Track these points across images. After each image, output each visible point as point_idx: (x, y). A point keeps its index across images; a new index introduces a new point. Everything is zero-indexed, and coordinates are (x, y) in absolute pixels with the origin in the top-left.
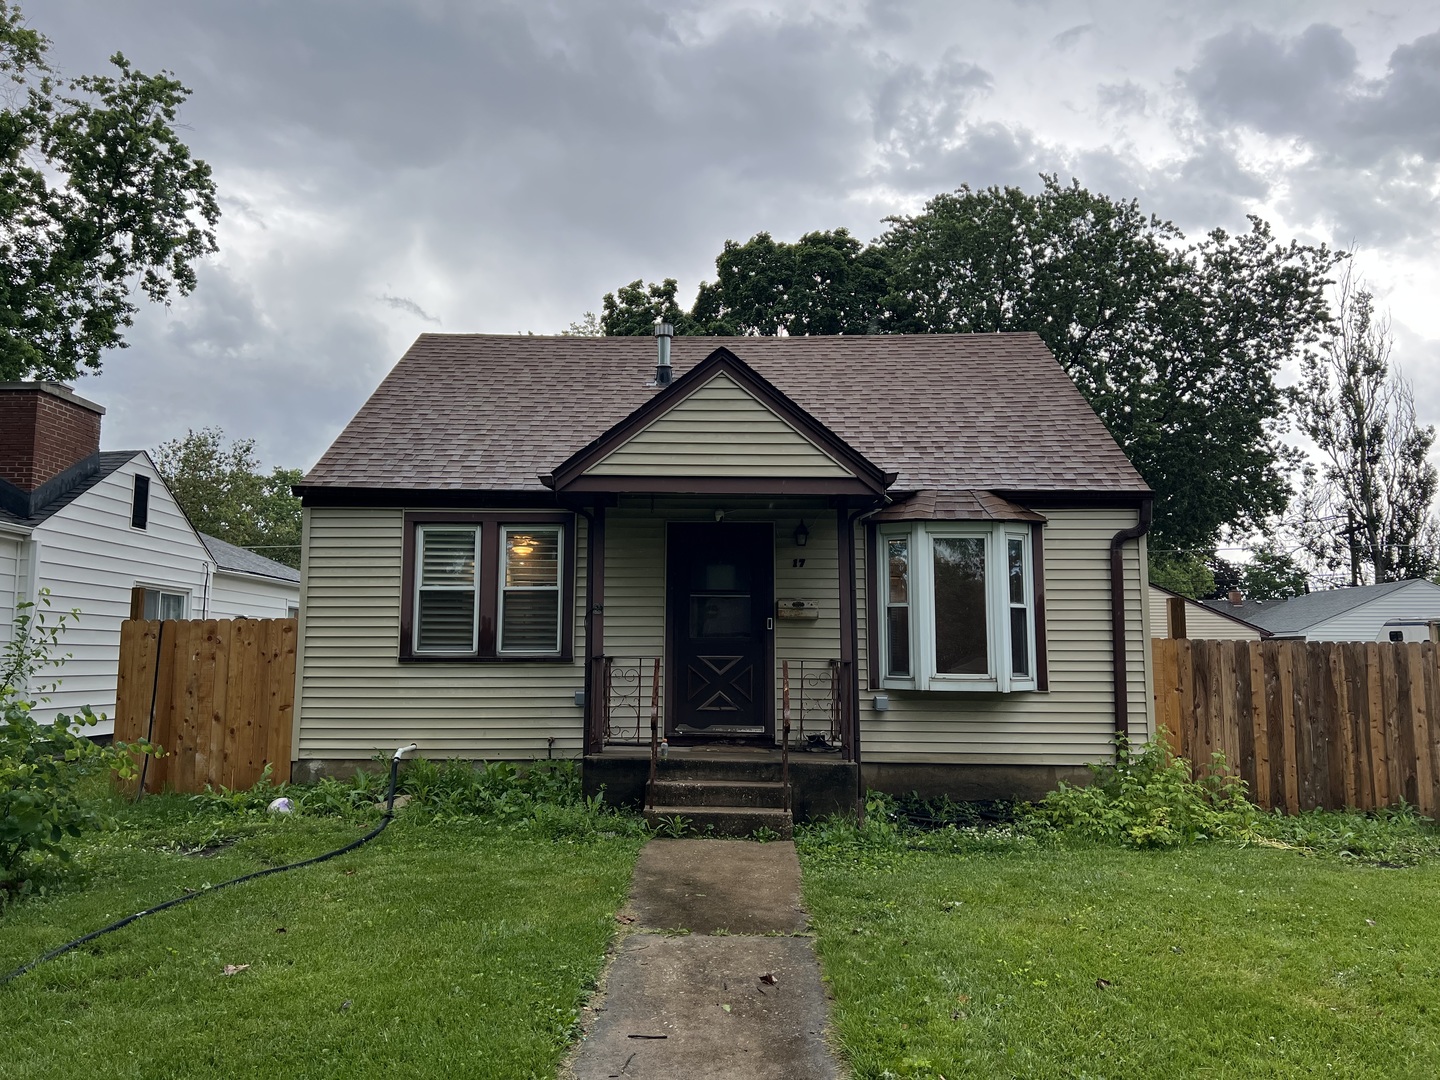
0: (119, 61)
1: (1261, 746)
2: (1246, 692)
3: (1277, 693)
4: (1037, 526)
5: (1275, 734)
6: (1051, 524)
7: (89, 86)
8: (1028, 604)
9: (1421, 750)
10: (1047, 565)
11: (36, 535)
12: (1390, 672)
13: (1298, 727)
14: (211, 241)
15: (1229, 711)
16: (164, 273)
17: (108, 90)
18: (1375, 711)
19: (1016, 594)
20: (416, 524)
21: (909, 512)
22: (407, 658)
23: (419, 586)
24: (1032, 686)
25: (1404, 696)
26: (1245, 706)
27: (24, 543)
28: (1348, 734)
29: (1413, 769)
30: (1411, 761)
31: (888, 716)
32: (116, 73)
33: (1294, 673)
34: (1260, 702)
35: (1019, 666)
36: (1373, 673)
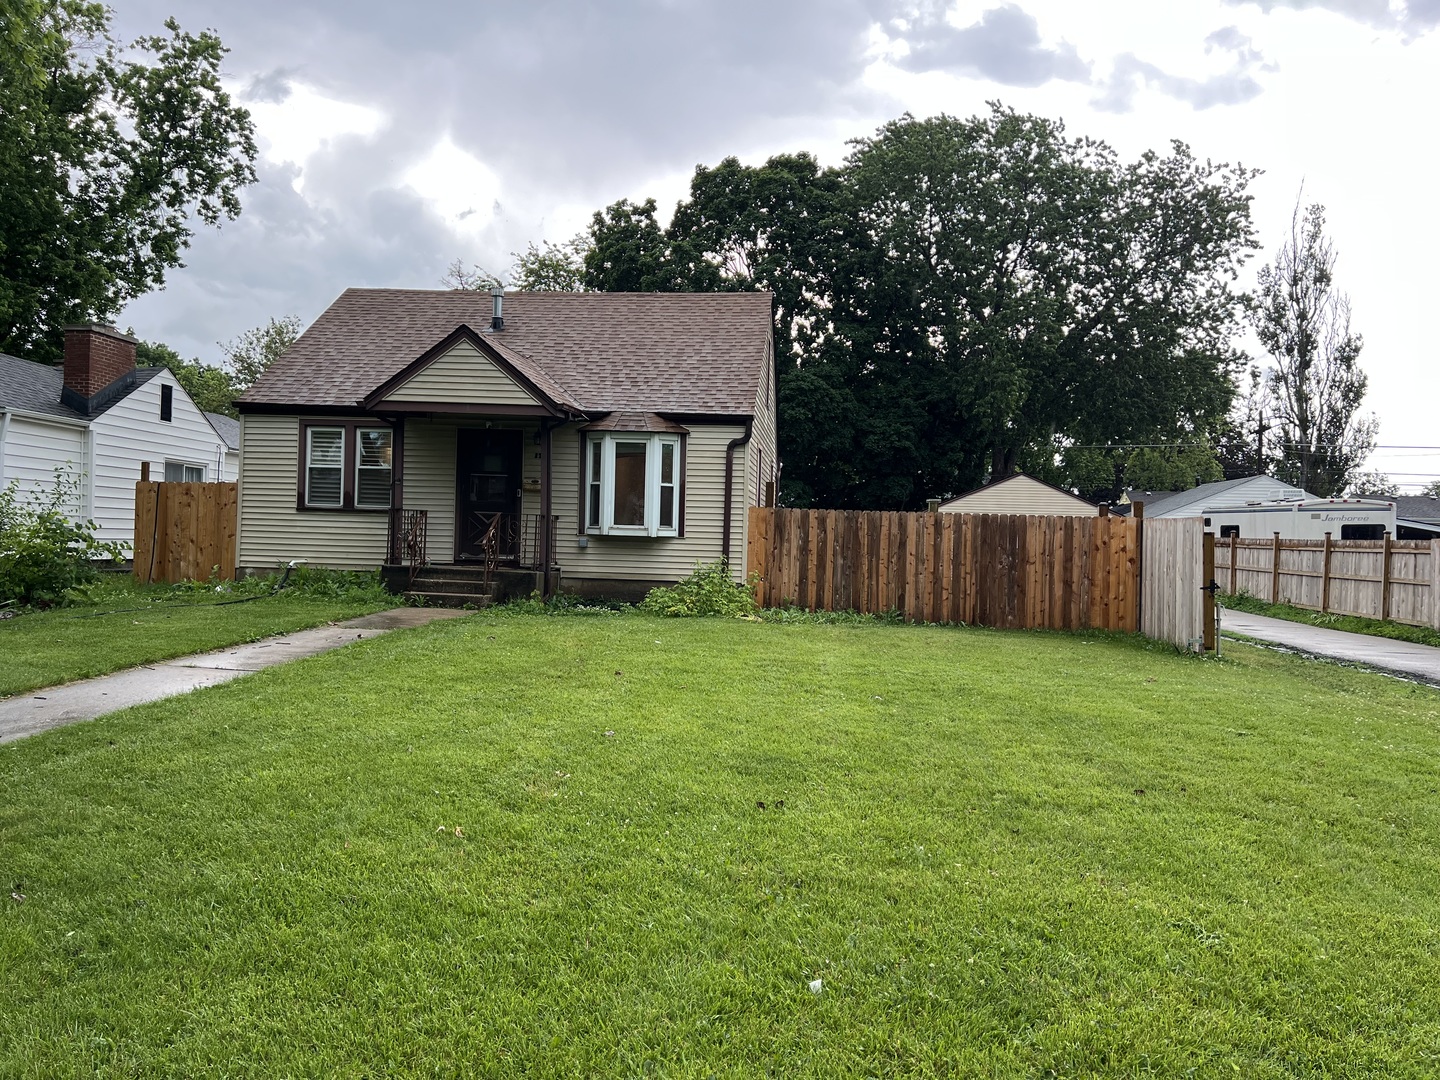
0: (172, 26)
1: (812, 575)
2: (806, 540)
3: (824, 542)
4: (684, 436)
5: (821, 566)
6: (693, 435)
7: (146, 45)
8: (676, 484)
9: (910, 578)
10: (688, 460)
11: (92, 426)
12: (895, 530)
13: (834, 563)
14: (252, 174)
15: (794, 552)
16: (214, 201)
17: (162, 47)
18: (883, 553)
19: (667, 476)
20: (306, 426)
21: (603, 425)
22: (301, 508)
23: (309, 465)
24: (675, 534)
25: (903, 545)
26: (804, 550)
27: (85, 431)
28: (865, 568)
29: (904, 590)
30: (902, 584)
31: (589, 551)
32: (169, 34)
33: (835, 529)
34: (813, 546)
35: (666, 520)
36: (884, 530)
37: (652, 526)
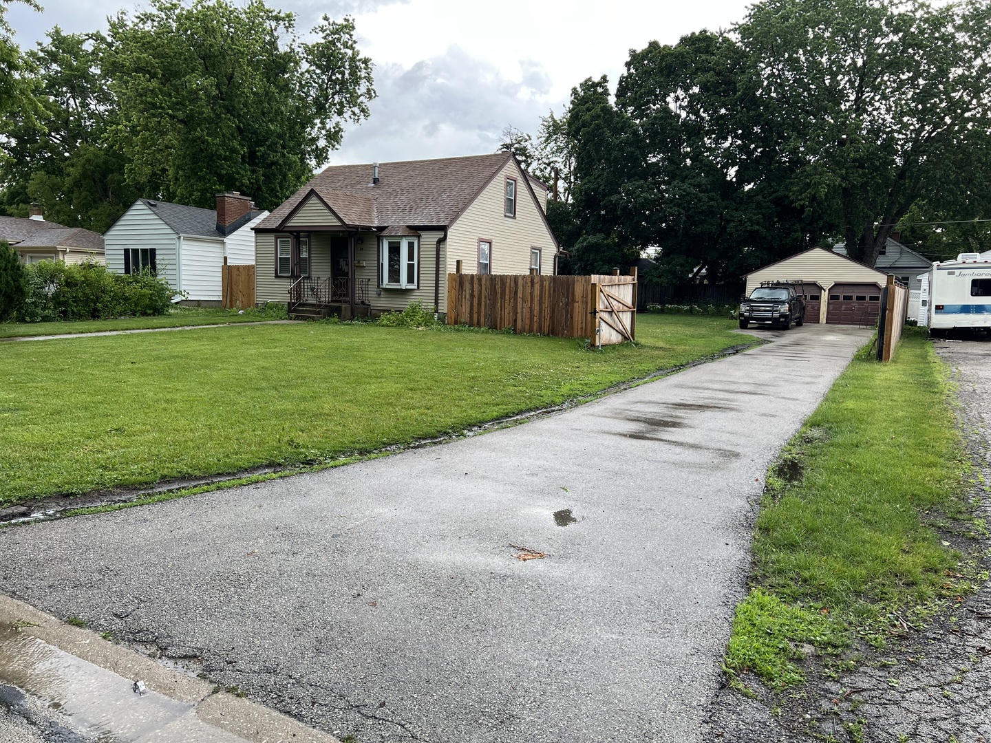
1: (475, 310)
2: (472, 290)
3: (481, 291)
4: (419, 237)
5: (479, 304)
6: (423, 237)
8: (416, 262)
9: (519, 311)
10: (421, 249)
11: (225, 240)
12: (513, 285)
13: (485, 302)
15: (468, 296)
18: (507, 297)
19: (411, 257)
20: (277, 238)
21: (385, 233)
22: (277, 276)
23: (279, 256)
24: (416, 287)
25: (516, 292)
26: (472, 295)
27: (224, 243)
28: (499, 305)
29: (516, 317)
30: (516, 313)
31: (382, 296)
33: (485, 285)
34: (476, 293)
35: (410, 280)
36: (508, 284)
37: (404, 283)
